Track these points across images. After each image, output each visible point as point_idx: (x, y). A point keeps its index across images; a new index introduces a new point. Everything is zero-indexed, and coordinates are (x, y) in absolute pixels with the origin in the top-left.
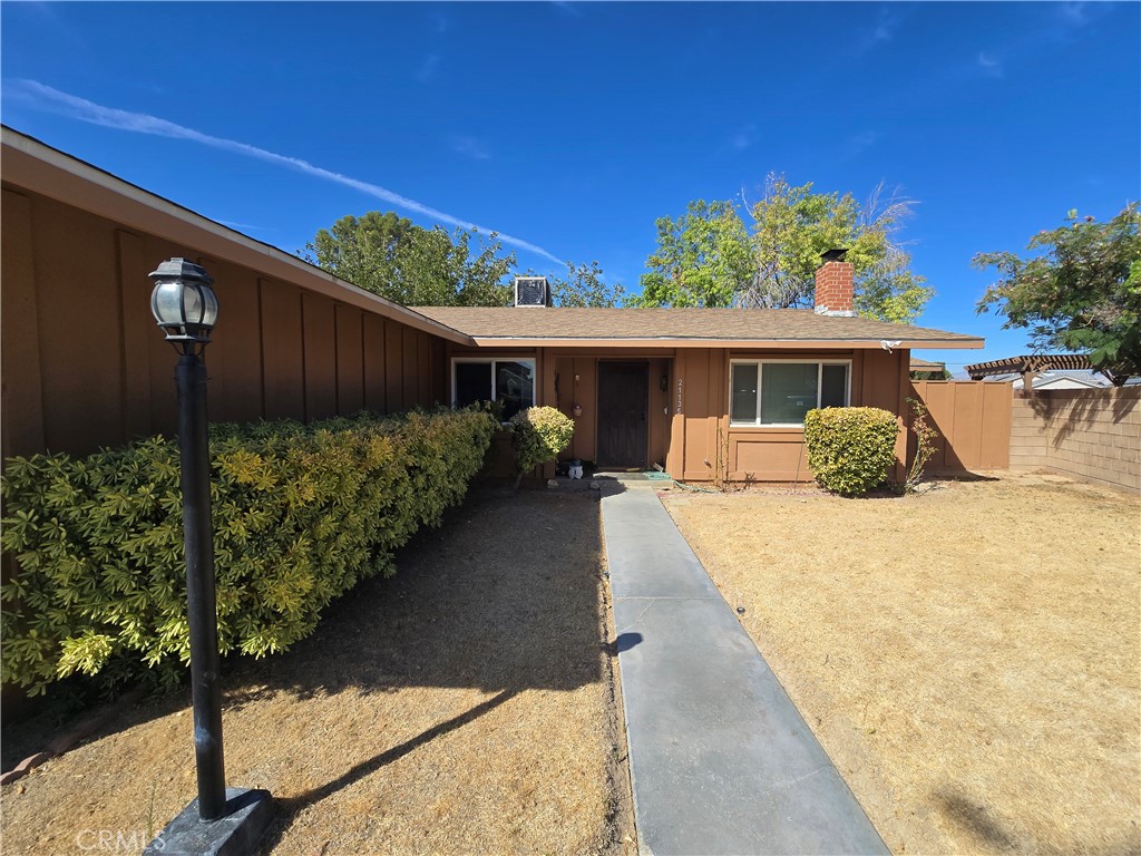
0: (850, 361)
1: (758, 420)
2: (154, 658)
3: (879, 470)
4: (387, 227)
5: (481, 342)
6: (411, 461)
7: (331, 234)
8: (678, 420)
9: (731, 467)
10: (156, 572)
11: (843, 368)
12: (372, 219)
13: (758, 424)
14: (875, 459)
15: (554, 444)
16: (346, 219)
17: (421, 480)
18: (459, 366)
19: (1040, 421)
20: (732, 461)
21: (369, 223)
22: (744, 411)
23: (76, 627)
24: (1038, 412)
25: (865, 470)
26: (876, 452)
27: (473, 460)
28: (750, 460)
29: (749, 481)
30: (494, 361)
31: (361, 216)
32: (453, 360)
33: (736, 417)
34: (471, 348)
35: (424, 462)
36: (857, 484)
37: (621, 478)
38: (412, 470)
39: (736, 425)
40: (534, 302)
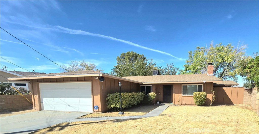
0: (202, 84)
1: (187, 94)
2: (116, 107)
3: (203, 102)
4: (131, 55)
5: (143, 83)
6: (133, 96)
7: (120, 57)
8: (174, 94)
9: (182, 102)
10: (116, 101)
11: (201, 86)
12: (128, 53)
13: (187, 95)
14: (202, 100)
15: (152, 97)
16: (123, 54)
17: (134, 99)
18: (141, 87)
19: (249, 94)
20: (182, 101)
21: (127, 54)
22: (184, 93)
23: (112, 105)
24: (249, 93)
25: (200, 102)
26: (202, 99)
27: (141, 99)
28: (186, 101)
29: (185, 104)
30: (146, 86)
31: (126, 52)
32: (140, 86)
33: (183, 94)
34: (142, 84)
35: (134, 97)
36: (199, 104)
37: (165, 104)
38: (133, 97)
39: (183, 95)
40: (156, 74)
